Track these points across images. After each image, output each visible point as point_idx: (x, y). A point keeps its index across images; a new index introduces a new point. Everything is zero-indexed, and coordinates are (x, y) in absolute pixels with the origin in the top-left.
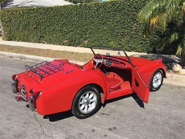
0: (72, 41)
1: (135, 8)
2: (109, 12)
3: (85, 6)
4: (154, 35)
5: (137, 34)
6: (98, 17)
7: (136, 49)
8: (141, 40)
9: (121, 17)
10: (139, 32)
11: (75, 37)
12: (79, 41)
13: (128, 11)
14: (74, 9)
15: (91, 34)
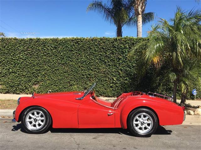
0: (13, 86)
1: (102, 48)
2: (72, 51)
3: (37, 41)
4: (124, 77)
5: (106, 77)
6: (57, 56)
7: (106, 93)
8: (111, 83)
9: (87, 57)
10: (108, 74)
11: (19, 81)
12: (25, 86)
13: (95, 50)
14: (20, 44)
15: (44, 76)
